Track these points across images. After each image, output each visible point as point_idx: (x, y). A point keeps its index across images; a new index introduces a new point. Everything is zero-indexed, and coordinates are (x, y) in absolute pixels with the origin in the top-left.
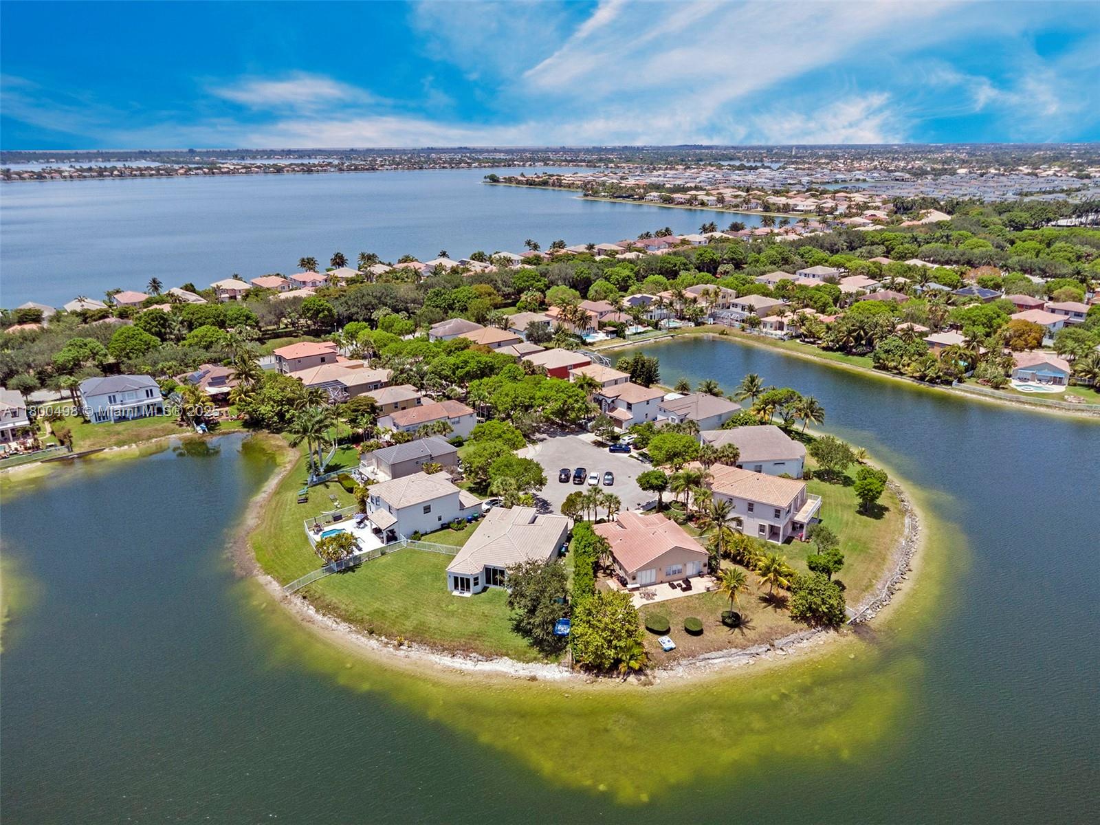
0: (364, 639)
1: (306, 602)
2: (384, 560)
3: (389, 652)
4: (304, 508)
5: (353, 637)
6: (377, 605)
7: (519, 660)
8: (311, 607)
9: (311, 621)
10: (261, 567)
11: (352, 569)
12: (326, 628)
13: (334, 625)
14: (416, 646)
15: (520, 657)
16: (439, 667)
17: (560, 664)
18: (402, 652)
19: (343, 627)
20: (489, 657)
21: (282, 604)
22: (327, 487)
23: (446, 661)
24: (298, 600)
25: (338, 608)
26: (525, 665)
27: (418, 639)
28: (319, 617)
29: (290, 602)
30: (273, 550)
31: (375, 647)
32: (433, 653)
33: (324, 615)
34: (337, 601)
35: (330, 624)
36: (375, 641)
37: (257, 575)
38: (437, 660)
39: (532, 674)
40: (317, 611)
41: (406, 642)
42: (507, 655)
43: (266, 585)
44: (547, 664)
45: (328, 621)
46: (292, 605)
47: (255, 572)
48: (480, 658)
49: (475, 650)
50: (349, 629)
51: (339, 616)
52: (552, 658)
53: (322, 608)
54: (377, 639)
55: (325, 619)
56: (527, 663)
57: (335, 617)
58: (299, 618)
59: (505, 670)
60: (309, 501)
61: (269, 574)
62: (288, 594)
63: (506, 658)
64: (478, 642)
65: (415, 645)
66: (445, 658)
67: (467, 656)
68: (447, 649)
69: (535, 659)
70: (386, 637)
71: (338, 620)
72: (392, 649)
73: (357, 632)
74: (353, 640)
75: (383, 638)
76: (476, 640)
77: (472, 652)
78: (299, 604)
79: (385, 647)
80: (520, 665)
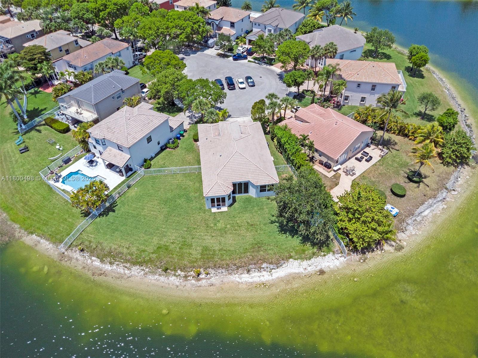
0: (162, 278)
1: (86, 254)
2: (132, 193)
3: (193, 285)
4: (29, 156)
5: (152, 279)
6: (155, 241)
7: (302, 259)
8: (93, 258)
9: (103, 274)
10: (20, 228)
11: (111, 209)
12: (121, 277)
13: (127, 272)
14: (213, 272)
15: (302, 256)
16: (244, 286)
17: (334, 252)
18: (204, 281)
19: (136, 270)
20: (278, 265)
21: (63, 262)
22: (39, 131)
23: (246, 278)
24: (76, 255)
25: (120, 253)
26: (309, 262)
27: (211, 264)
28: (107, 267)
29: (70, 259)
30: (23, 207)
31: (178, 284)
32: (230, 274)
33: (111, 263)
34: (116, 247)
35: (122, 271)
36: (174, 278)
37: (21, 237)
38: (238, 279)
39: (319, 268)
40: (102, 261)
41: (202, 270)
42: (291, 257)
43: (36, 245)
44: (325, 255)
45: (119, 269)
46: (74, 261)
47: (17, 234)
48: (272, 266)
49: (264, 261)
50: (142, 272)
51: (127, 261)
52: (325, 248)
53: (105, 256)
54: (175, 275)
55: (115, 267)
56: (310, 259)
57: (123, 263)
58: (89, 274)
59: (297, 271)
60: (30, 148)
61: (32, 233)
62: (63, 250)
63: (291, 260)
64: (261, 253)
65: (210, 270)
66: (243, 275)
67: (261, 268)
68: (240, 267)
69: (314, 254)
70: (181, 270)
71: (128, 265)
72: (193, 281)
73: (153, 273)
74: (153, 281)
75: (179, 272)
76: (258, 251)
77: (262, 264)
78: (79, 258)
79: (187, 280)
80: (305, 263)
